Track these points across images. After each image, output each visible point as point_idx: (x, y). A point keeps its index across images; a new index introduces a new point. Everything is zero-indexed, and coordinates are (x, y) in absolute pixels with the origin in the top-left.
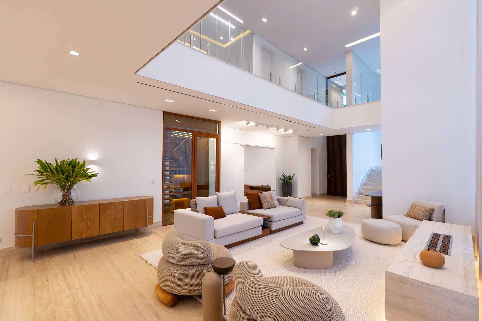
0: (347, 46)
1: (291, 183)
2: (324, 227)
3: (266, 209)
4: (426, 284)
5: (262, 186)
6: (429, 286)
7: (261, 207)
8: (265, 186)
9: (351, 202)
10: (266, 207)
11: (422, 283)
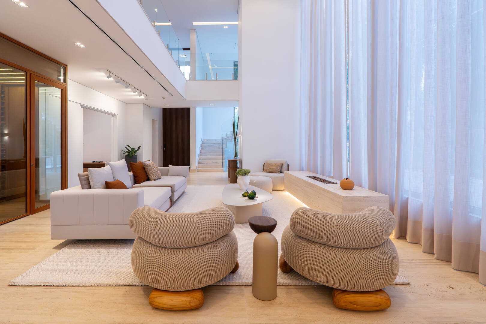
0: (194, 23)
1: (137, 156)
2: (255, 181)
3: (155, 180)
4: (366, 197)
5: (94, 162)
6: (367, 197)
7: (148, 179)
8: (99, 162)
9: (194, 171)
10: (155, 178)
11: (364, 197)
